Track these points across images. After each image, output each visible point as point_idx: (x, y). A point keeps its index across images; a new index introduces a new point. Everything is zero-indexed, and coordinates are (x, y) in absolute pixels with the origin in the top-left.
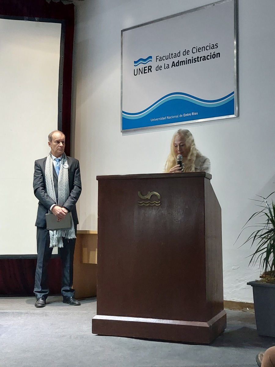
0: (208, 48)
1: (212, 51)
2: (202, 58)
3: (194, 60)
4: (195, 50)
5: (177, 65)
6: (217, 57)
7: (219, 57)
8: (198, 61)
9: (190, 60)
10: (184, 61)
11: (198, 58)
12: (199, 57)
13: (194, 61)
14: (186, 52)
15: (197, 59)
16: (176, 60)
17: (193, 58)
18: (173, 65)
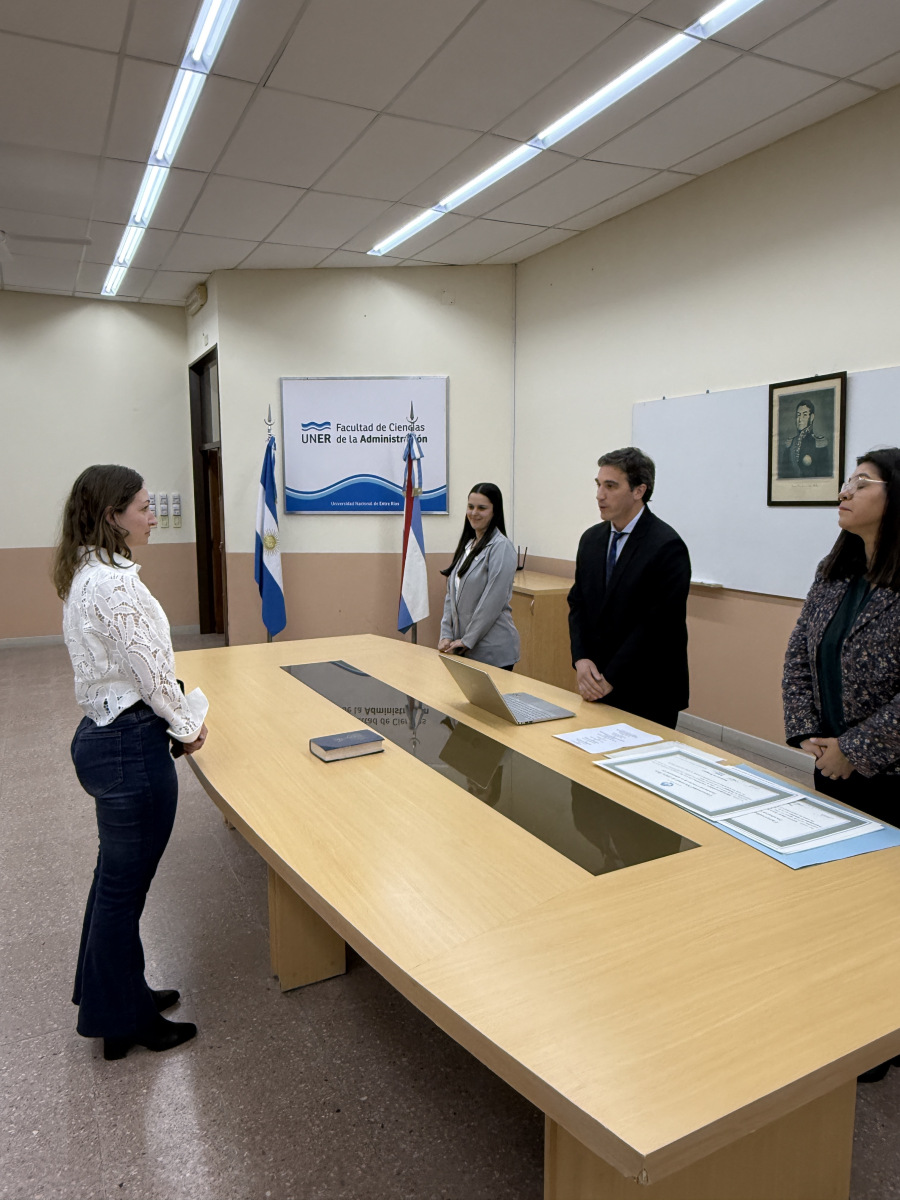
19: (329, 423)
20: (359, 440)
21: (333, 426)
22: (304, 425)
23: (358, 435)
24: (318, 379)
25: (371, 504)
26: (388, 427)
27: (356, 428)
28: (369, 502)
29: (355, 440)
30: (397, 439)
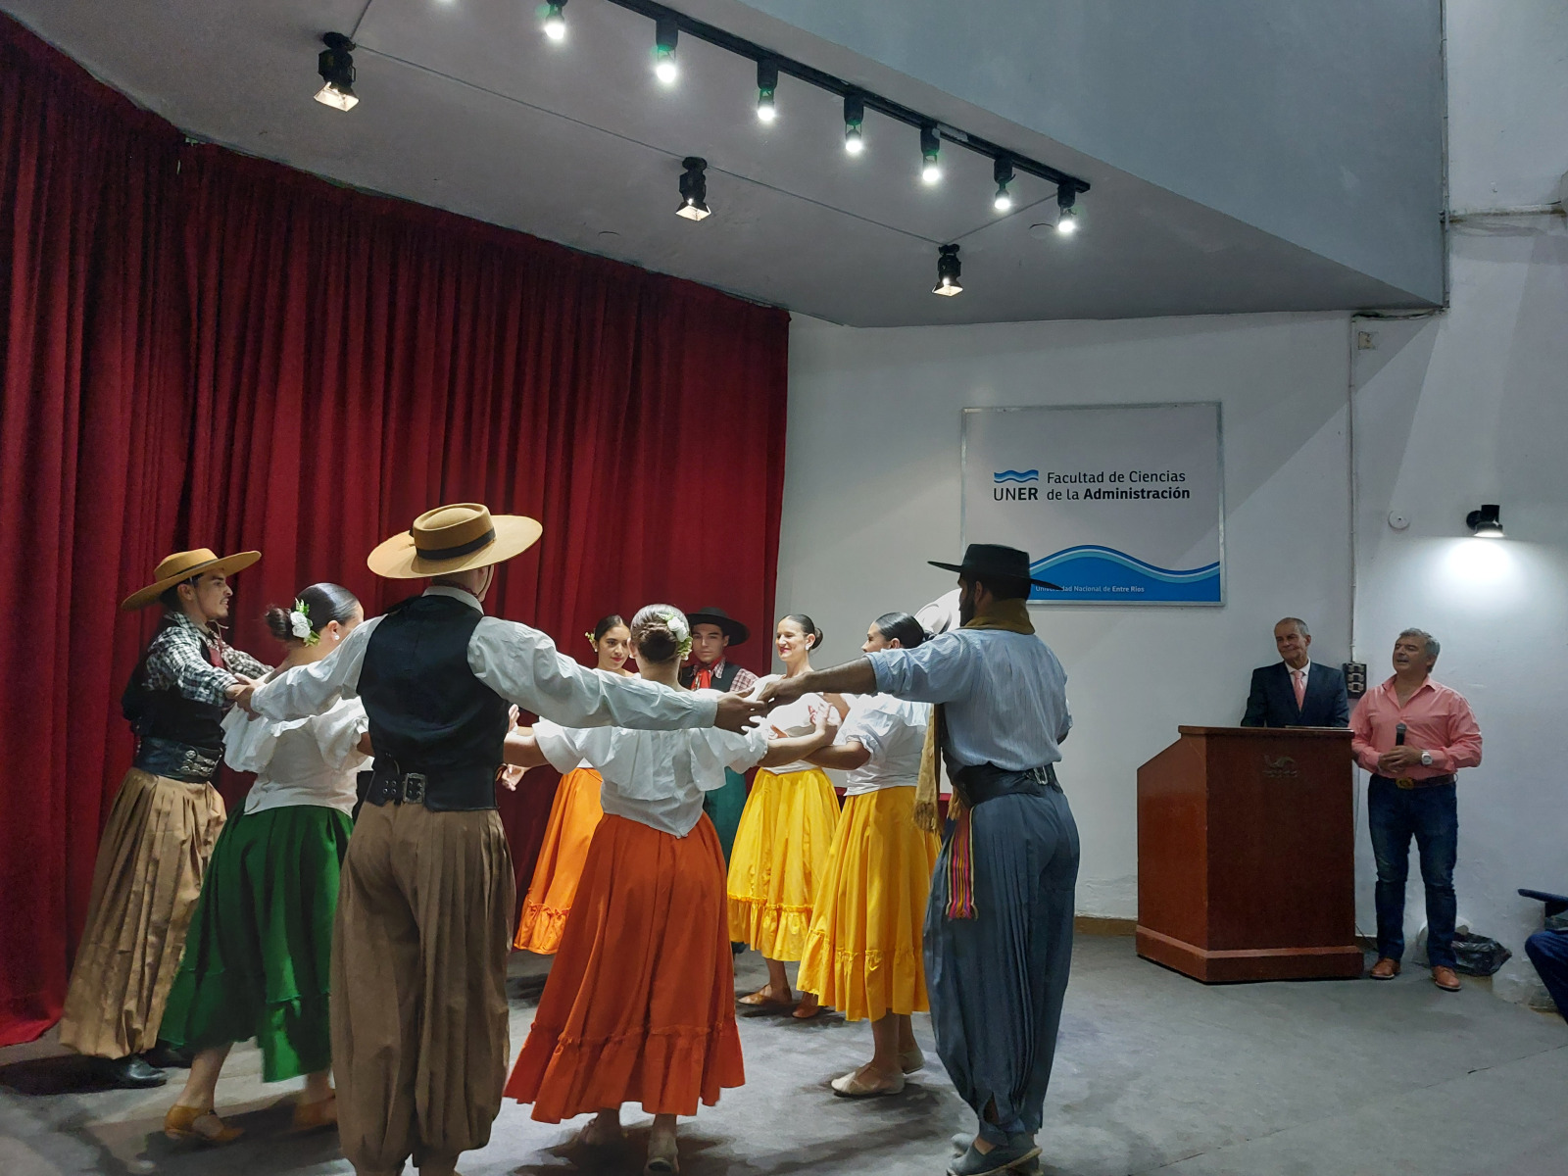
0: (1164, 478)
1: (1174, 485)
2: (1151, 494)
3: (1135, 493)
4: (1135, 477)
5: (1097, 495)
6: (1183, 497)
7: (1188, 497)
8: (1143, 497)
9: (1126, 492)
10: (1113, 492)
11: (1143, 491)
12: (1146, 489)
13: (1133, 495)
14: (1116, 477)
15: (1140, 494)
16: (1094, 487)
17: (1133, 491)
18: (1088, 494)
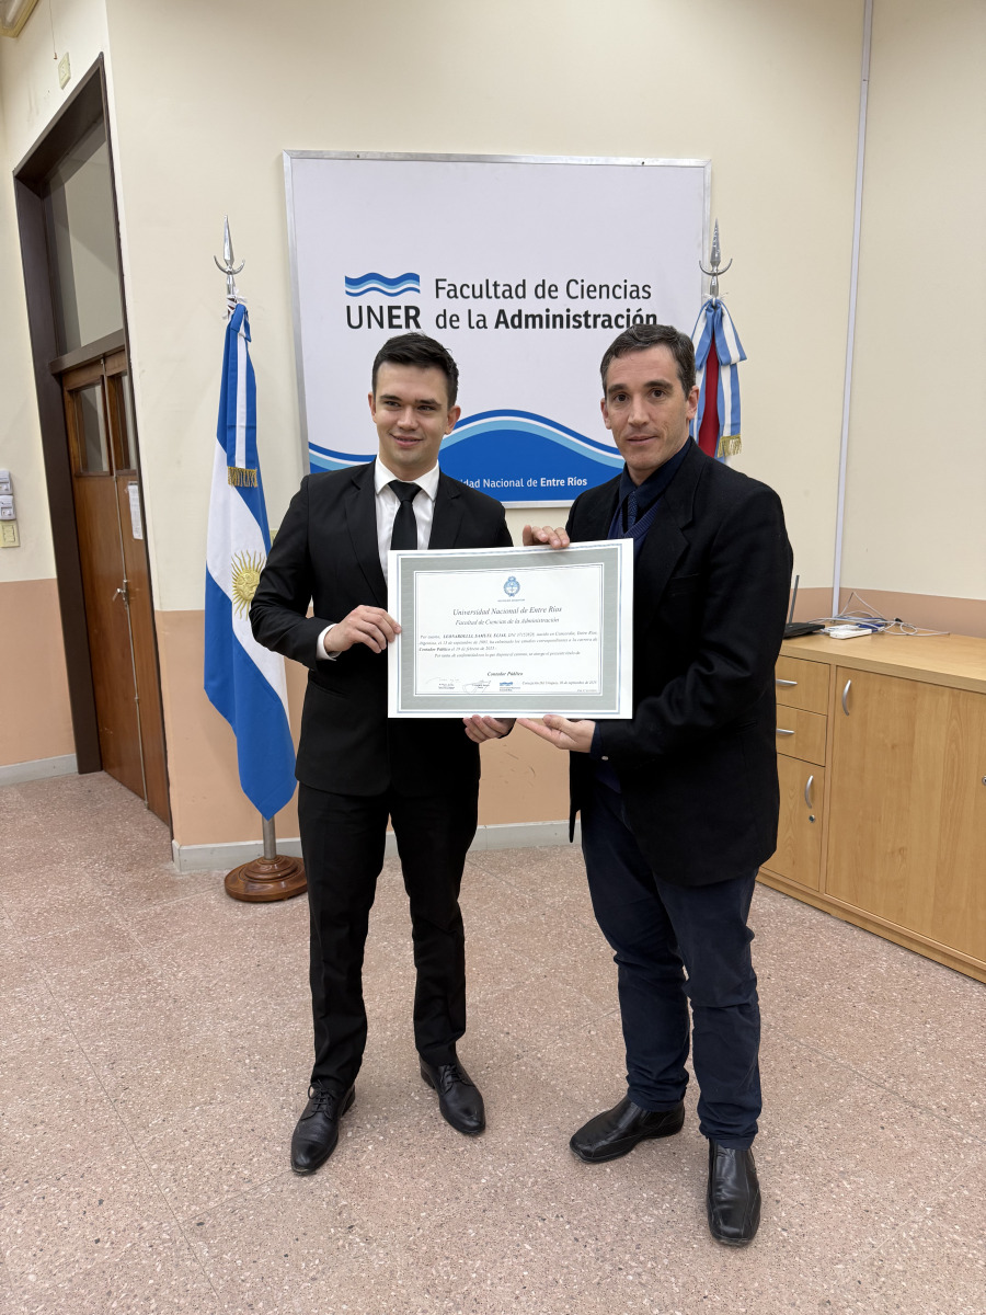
19: (415, 278)
20: (491, 321)
21: (426, 284)
22: (349, 281)
23: (490, 308)
24: (387, 158)
25: (519, 484)
26: (562, 289)
27: (482, 292)
28: (516, 479)
29: (482, 323)
30: (584, 321)
